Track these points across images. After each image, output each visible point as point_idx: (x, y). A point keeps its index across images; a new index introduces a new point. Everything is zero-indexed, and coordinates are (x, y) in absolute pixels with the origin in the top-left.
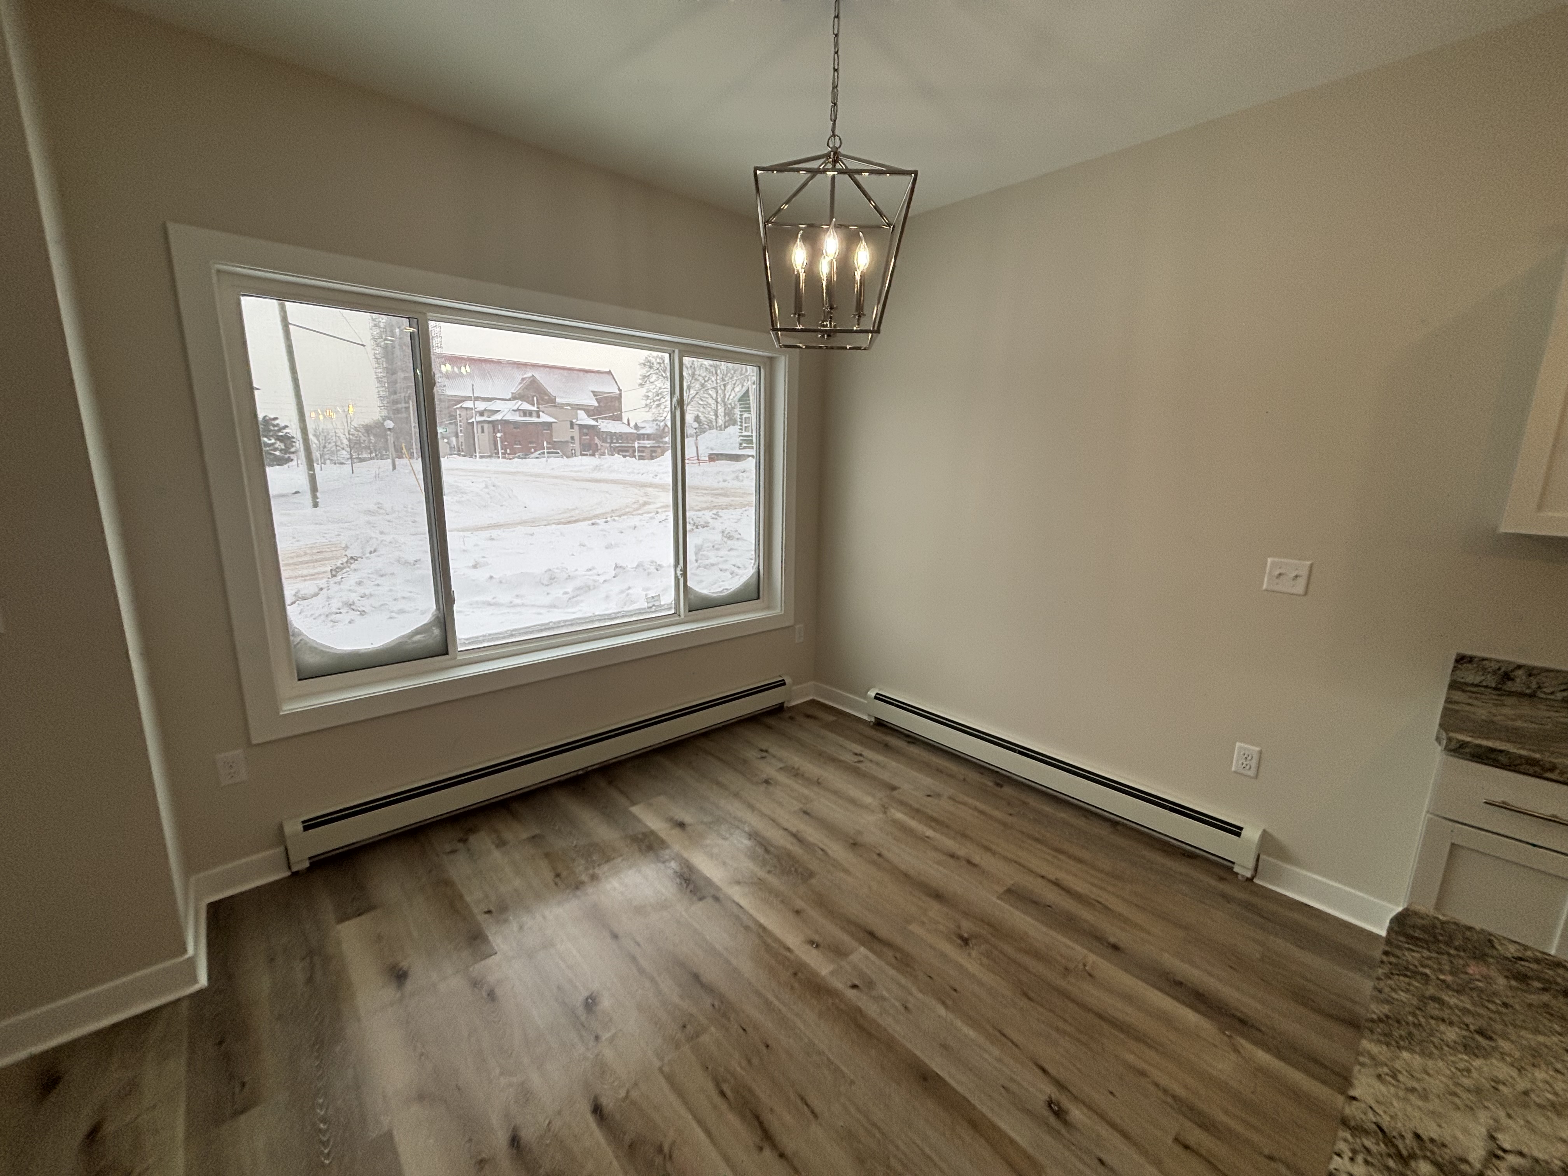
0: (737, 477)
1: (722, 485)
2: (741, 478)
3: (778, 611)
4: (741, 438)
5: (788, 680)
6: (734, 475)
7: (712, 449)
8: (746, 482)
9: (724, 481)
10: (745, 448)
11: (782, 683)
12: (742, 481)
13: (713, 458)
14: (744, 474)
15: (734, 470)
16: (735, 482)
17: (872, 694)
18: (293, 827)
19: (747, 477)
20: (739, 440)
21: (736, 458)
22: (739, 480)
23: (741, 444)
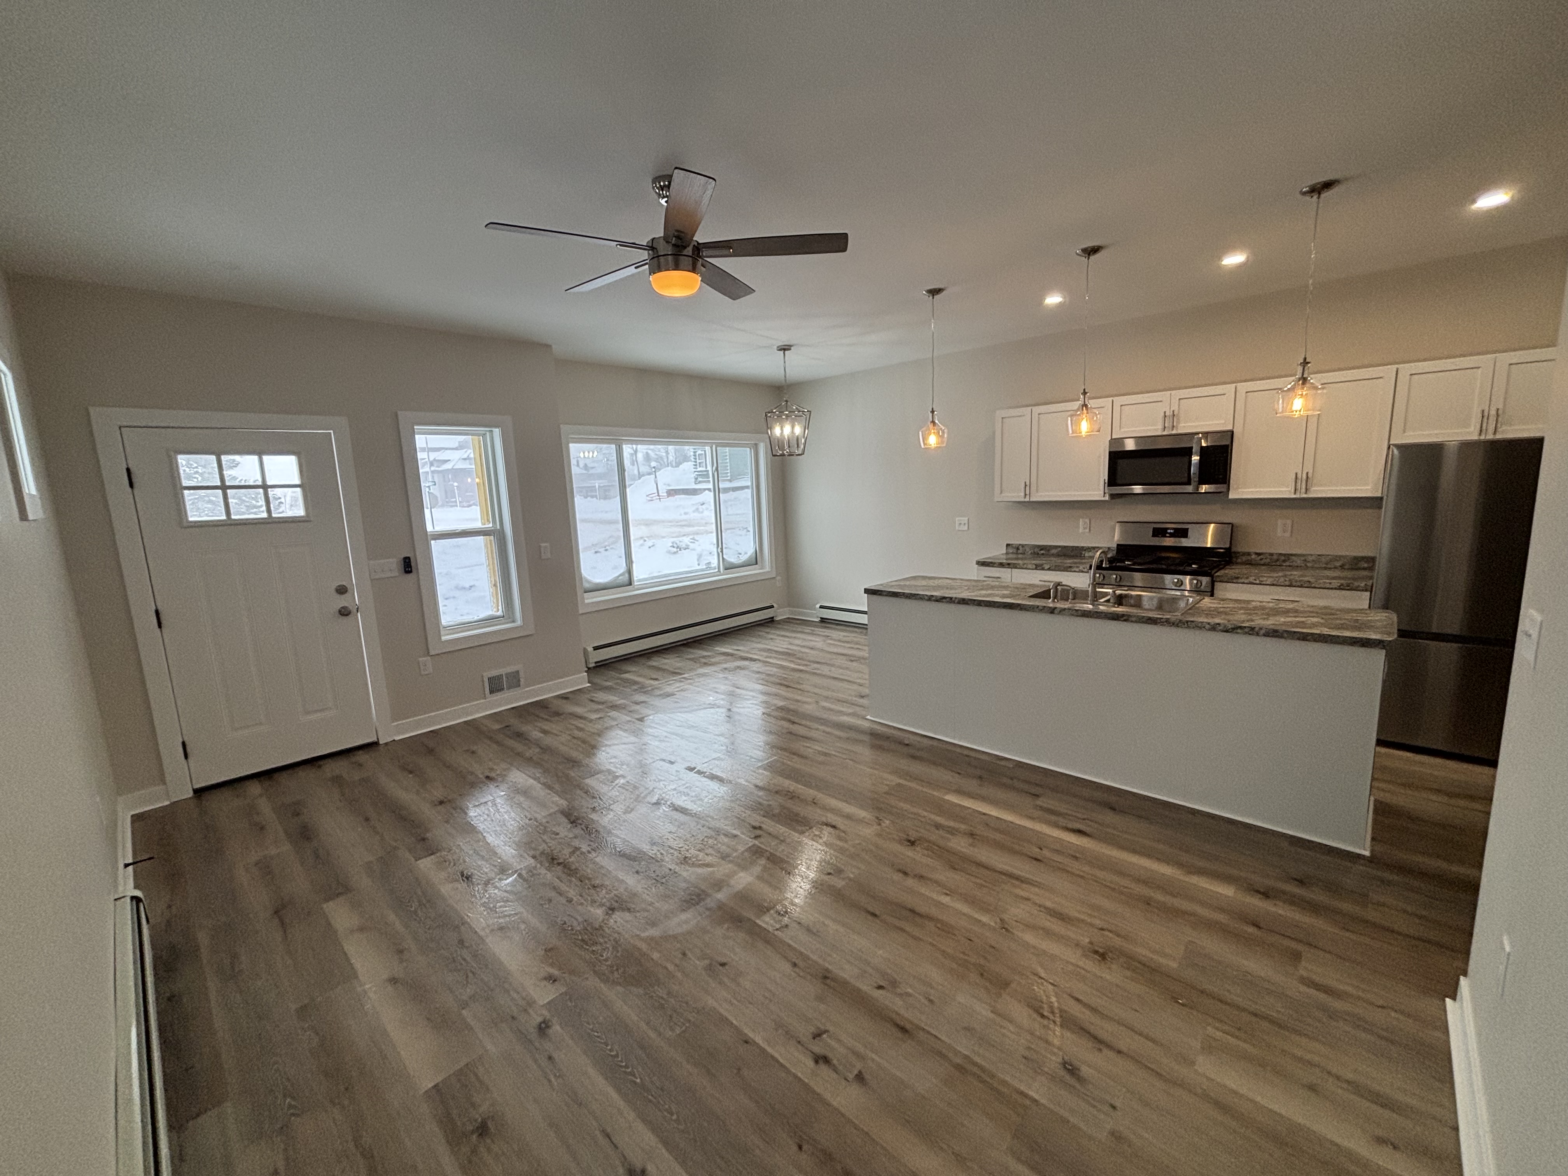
0: (697, 509)
1: (684, 517)
2: (701, 510)
3: (767, 569)
4: (696, 473)
5: (775, 605)
6: (694, 508)
7: (669, 485)
8: (706, 513)
9: (686, 514)
10: (700, 482)
11: (772, 607)
12: (702, 512)
13: (671, 493)
14: (704, 506)
15: (694, 503)
16: (696, 514)
17: (818, 606)
18: (590, 649)
19: (707, 509)
20: (693, 475)
21: (694, 492)
22: (699, 512)
23: (696, 479)
